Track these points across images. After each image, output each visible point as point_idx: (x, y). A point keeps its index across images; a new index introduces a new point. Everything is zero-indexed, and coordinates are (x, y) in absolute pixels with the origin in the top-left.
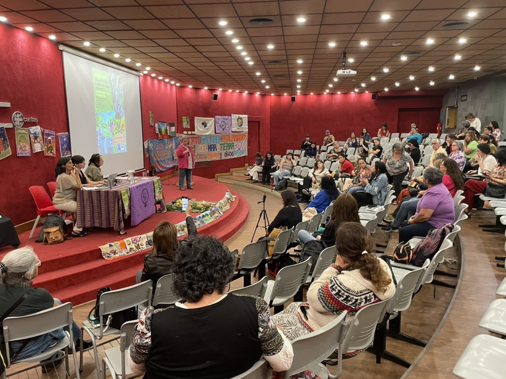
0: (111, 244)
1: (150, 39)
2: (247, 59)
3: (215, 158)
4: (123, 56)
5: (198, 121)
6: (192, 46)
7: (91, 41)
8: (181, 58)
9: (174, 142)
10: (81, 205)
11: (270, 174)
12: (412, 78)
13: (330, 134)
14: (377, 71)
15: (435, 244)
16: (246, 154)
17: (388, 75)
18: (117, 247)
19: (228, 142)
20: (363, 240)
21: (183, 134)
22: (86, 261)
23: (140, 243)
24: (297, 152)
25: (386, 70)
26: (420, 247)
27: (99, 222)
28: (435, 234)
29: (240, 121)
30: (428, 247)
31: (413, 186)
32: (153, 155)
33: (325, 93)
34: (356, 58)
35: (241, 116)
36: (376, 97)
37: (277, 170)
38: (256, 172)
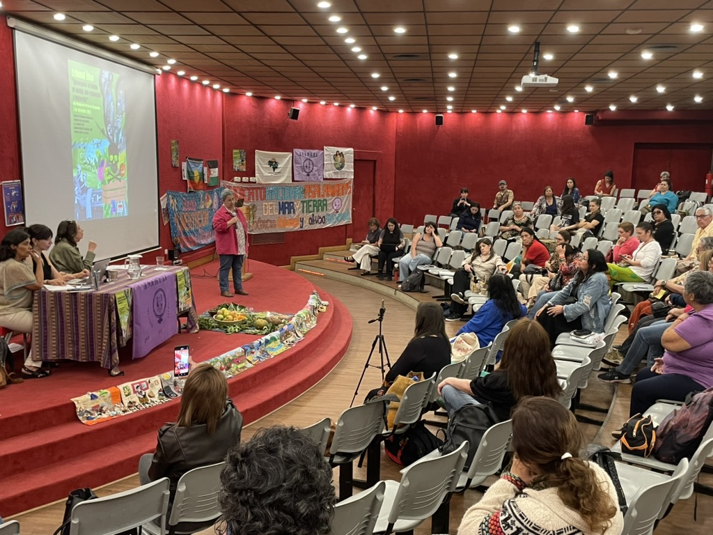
0: (94, 393)
1: (178, 12)
2: (356, 49)
3: (291, 227)
4: (126, 39)
5: (261, 157)
6: (253, 25)
7: (68, 13)
8: (233, 45)
9: (216, 197)
10: (40, 318)
11: (393, 260)
12: (661, 89)
13: (508, 188)
14: (596, 76)
15: (699, 422)
16: (348, 220)
17: (616, 83)
18: (105, 400)
19: (317, 199)
20: (563, 432)
21: (233, 181)
22: (48, 425)
23: (147, 392)
24: (444, 219)
25: (613, 75)
26: (670, 426)
27: (73, 351)
28: (698, 402)
29: (339, 158)
30: (685, 427)
31: (659, 297)
32: (175, 220)
33: (499, 111)
34: (557, 54)
35: (341, 150)
36: (594, 122)
37: (406, 254)
38: (367, 256)
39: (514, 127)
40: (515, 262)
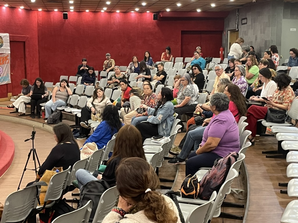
11: (41, 104)
15: (222, 174)
20: (146, 176)
24: (72, 78)
26: (207, 179)
28: (221, 163)
30: (214, 178)
33: (102, 11)
35: (1, 35)
36: (158, 18)
37: (49, 100)
38: (23, 103)
39: (112, 22)
40: (117, 101)
